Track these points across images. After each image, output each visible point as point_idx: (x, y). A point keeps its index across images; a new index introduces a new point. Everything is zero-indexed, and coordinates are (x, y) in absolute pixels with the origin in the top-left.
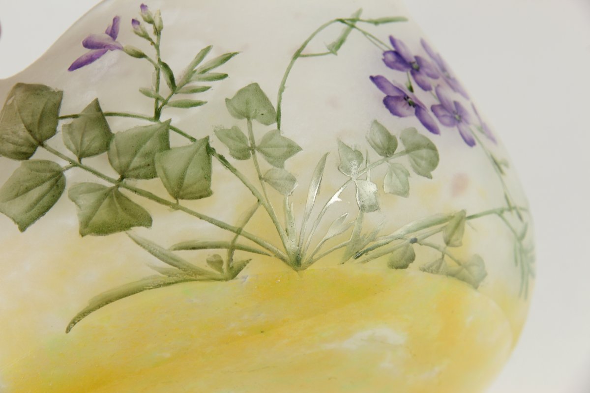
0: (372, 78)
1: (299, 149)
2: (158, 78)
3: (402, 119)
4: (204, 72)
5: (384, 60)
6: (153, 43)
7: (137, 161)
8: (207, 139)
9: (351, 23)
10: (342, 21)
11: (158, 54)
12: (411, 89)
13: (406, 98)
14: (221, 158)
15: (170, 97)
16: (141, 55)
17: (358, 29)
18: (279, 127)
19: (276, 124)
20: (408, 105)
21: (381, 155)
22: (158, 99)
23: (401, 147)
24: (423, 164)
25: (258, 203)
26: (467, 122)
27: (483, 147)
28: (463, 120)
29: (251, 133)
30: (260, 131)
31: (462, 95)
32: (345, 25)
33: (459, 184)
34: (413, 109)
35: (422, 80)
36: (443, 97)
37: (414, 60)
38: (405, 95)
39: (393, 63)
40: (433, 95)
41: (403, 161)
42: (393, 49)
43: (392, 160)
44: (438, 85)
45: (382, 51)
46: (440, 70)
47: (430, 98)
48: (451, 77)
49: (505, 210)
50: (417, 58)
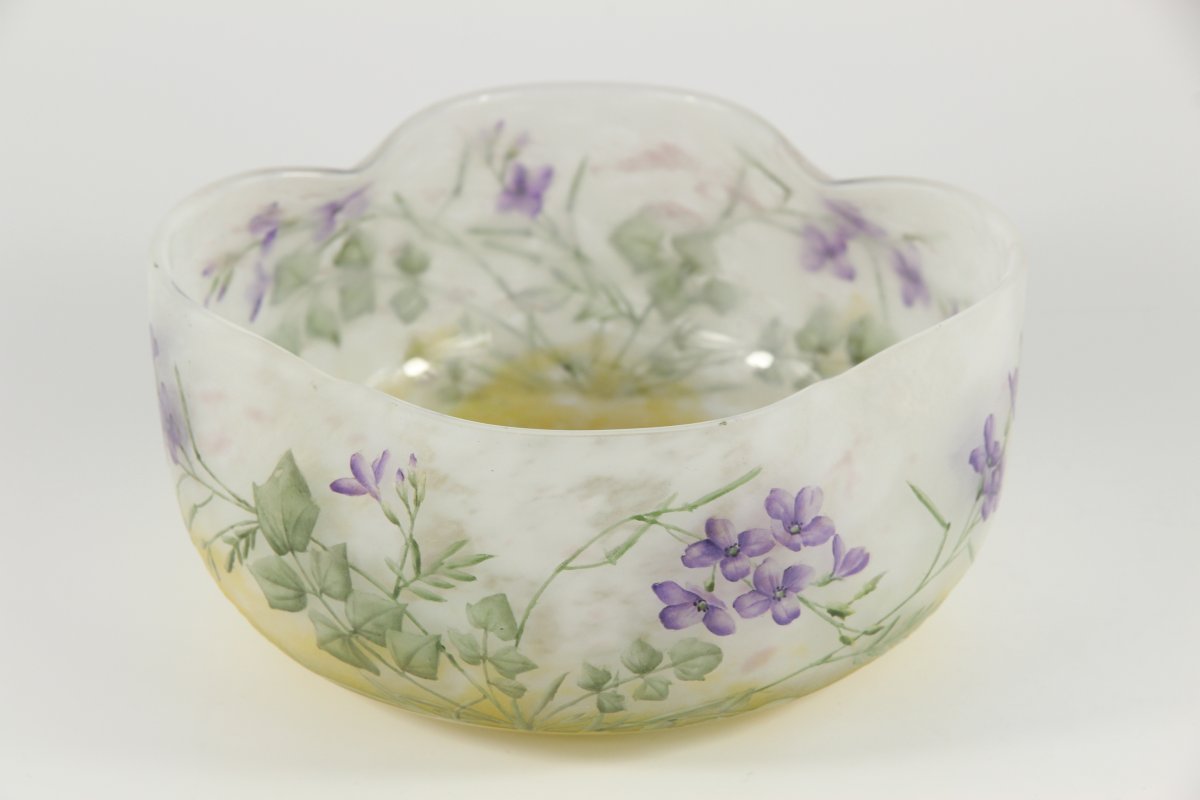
0: (655, 587)
1: (534, 667)
2: (405, 556)
3: (678, 631)
4: (452, 567)
5: (683, 558)
6: (410, 513)
7: (368, 626)
8: (438, 637)
9: (649, 519)
10: (640, 518)
11: (412, 528)
12: (711, 588)
13: (697, 601)
14: (450, 657)
15: (412, 581)
16: (395, 521)
17: (660, 524)
18: (517, 645)
19: (513, 642)
20: (696, 610)
21: (635, 672)
22: (400, 578)
23: (667, 660)
24: (695, 671)
25: (485, 697)
26: (798, 590)
27: (813, 609)
28: (789, 593)
29: (485, 643)
30: (496, 644)
31: (814, 544)
32: (642, 523)
33: (762, 657)
34: (702, 614)
35: (736, 568)
36: (766, 574)
37: (737, 541)
38: (698, 597)
39: (698, 557)
40: (745, 581)
41: (665, 673)
42: (704, 537)
43: (651, 675)
44: (764, 562)
45: (686, 546)
46: (780, 530)
47: (740, 587)
48: (803, 527)
49: (836, 651)
50: (742, 536)
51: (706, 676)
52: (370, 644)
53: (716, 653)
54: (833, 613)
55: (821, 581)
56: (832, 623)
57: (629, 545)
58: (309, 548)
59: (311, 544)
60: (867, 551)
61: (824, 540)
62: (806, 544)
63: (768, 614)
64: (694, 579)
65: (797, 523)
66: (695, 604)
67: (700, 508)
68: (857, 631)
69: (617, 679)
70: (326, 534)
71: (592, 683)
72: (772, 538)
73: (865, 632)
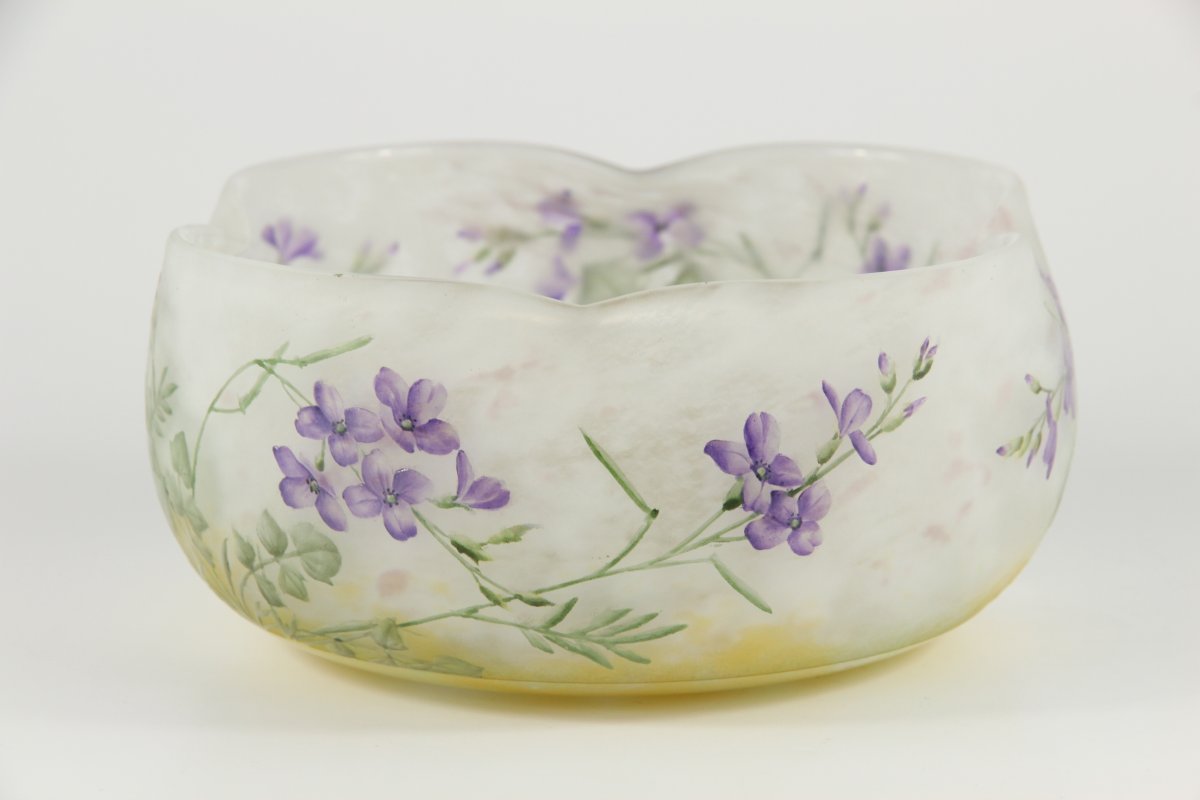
0: (275, 451)
1: (207, 526)
3: (297, 510)
4: (164, 397)
5: (296, 422)
9: (268, 365)
10: (260, 363)
12: (321, 466)
13: (310, 479)
17: (277, 376)
19: (192, 491)
20: (309, 490)
21: (271, 553)
23: (291, 548)
24: (320, 568)
26: (412, 501)
27: (433, 534)
28: (402, 501)
29: (180, 489)
30: (185, 493)
31: (431, 451)
32: (262, 370)
33: (394, 582)
34: (315, 496)
35: (344, 450)
36: (375, 470)
37: (343, 417)
38: (310, 475)
39: (309, 425)
40: (355, 470)
41: (295, 562)
42: (314, 402)
43: (283, 561)
44: (372, 452)
45: (298, 409)
46: (393, 425)
47: (350, 477)
48: (417, 425)
49: (482, 607)
50: (349, 413)
51: (332, 579)
53: (332, 549)
54: (461, 549)
55: (440, 500)
56: (463, 562)
57: (254, 393)
60: (506, 487)
61: (445, 451)
62: (421, 447)
63: (380, 520)
64: (309, 450)
65: (409, 418)
66: (308, 482)
67: (309, 365)
68: (504, 589)
69: (260, 557)
71: (244, 557)
72: (381, 426)
73: (519, 597)
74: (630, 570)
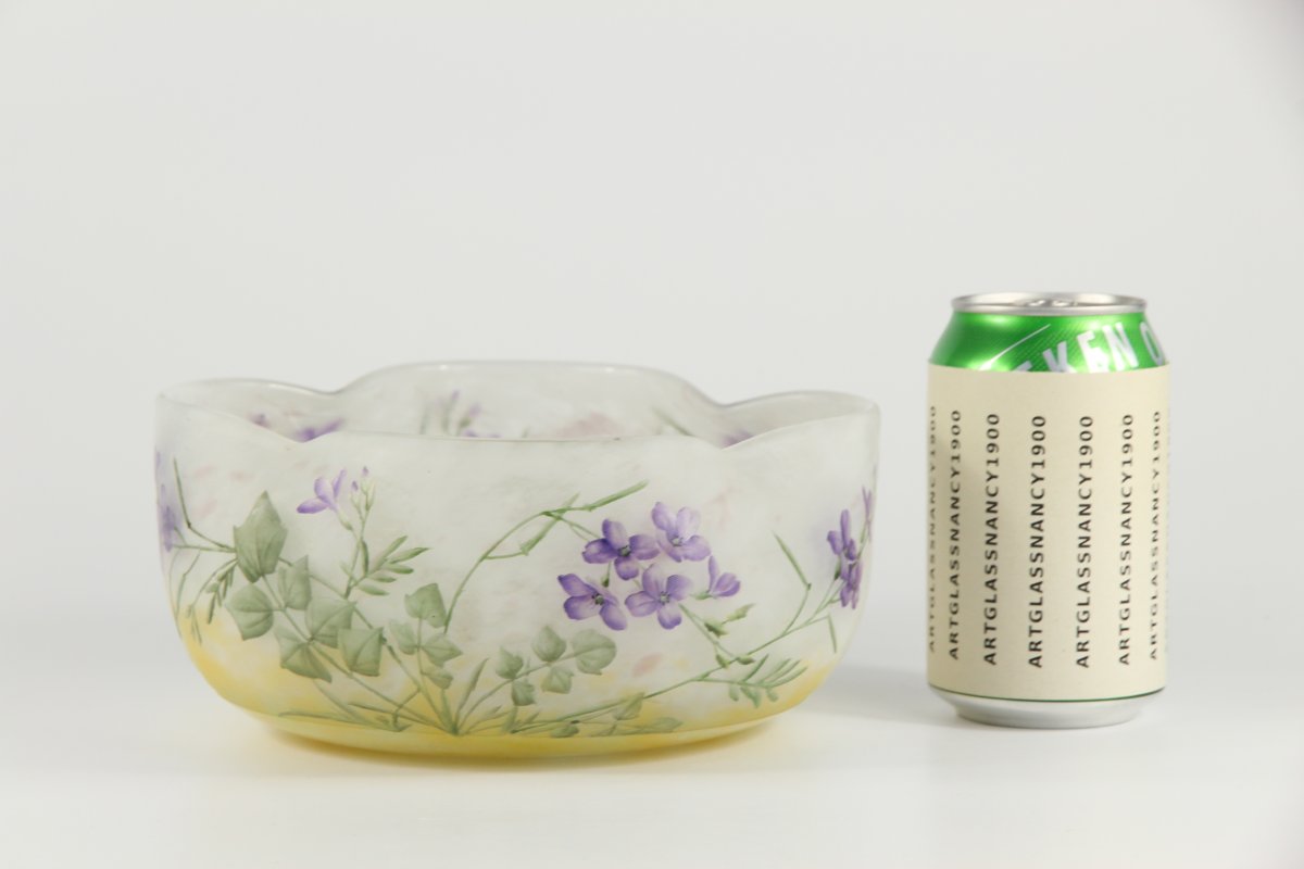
0: (561, 579)
1: (460, 653)
2: (356, 557)
3: (579, 622)
4: (394, 562)
5: (584, 553)
6: (361, 518)
7: (324, 630)
8: (381, 630)
9: (556, 515)
10: (548, 514)
11: (362, 531)
12: (606, 583)
13: (595, 595)
14: (390, 649)
15: (361, 579)
16: (349, 528)
17: (565, 521)
18: (446, 630)
19: (443, 629)
20: (595, 603)
21: (544, 660)
22: (351, 578)
23: (569, 650)
24: (593, 663)
25: (419, 690)
26: (679, 598)
27: (693, 621)
28: (672, 599)
29: (419, 632)
30: (428, 631)
31: (692, 559)
32: (550, 519)
33: (646, 665)
34: (599, 607)
35: (628, 568)
36: (652, 579)
37: (627, 543)
38: (595, 591)
39: (596, 555)
40: (635, 581)
41: (568, 663)
42: (602, 536)
43: (556, 664)
44: (651, 567)
45: (585, 543)
46: (665, 542)
47: (630, 587)
48: (684, 541)
49: (713, 671)
50: (634, 540)
51: (603, 670)
52: (325, 648)
53: (611, 647)
54: (711, 628)
55: (698, 595)
56: (709, 638)
57: (539, 539)
58: (277, 569)
59: (280, 564)
60: (738, 579)
61: (701, 558)
62: (686, 557)
64: (594, 573)
65: (677, 537)
66: (593, 597)
67: (597, 509)
68: (731, 655)
69: (528, 666)
70: (291, 553)
71: (507, 670)
72: (657, 546)
73: (738, 659)
74: (797, 629)
